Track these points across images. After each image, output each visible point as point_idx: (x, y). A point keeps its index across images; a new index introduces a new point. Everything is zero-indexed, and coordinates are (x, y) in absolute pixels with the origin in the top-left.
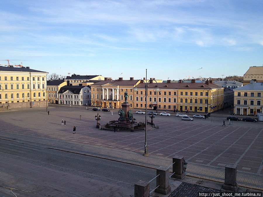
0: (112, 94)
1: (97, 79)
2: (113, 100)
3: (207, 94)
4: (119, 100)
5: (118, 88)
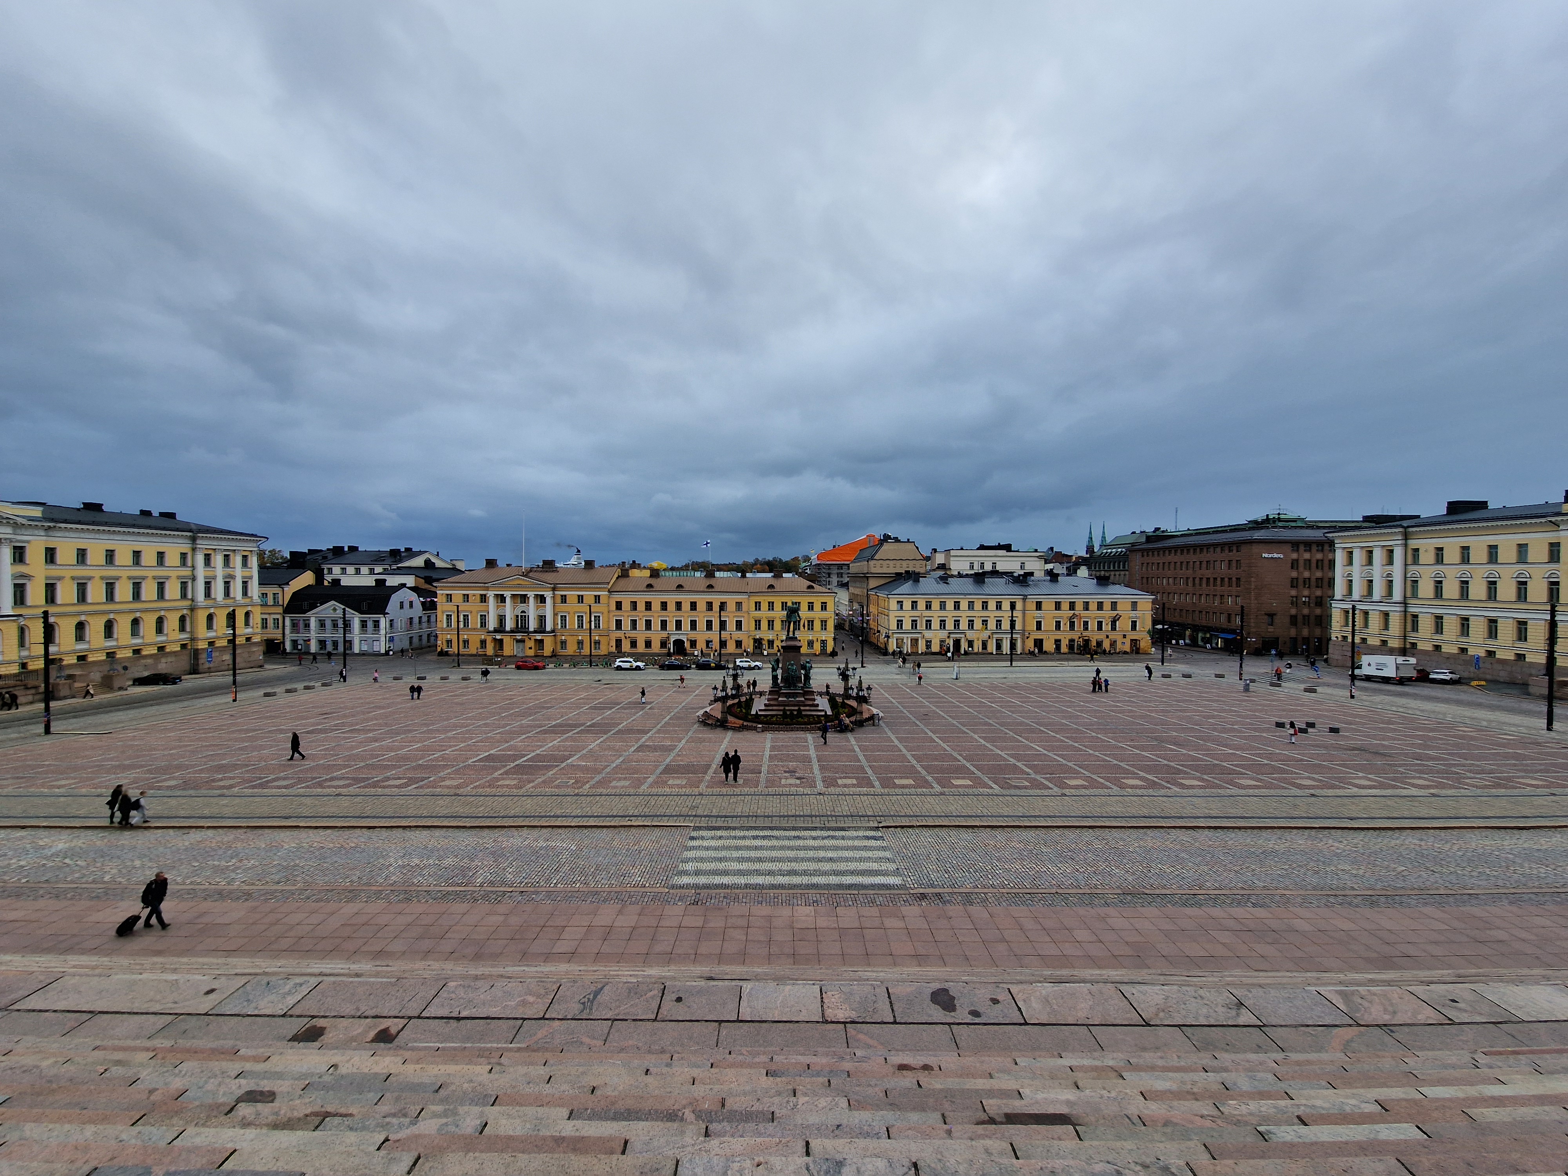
0: (526, 613)
1: (419, 562)
2: (531, 629)
3: (824, 607)
4: (553, 631)
5: (550, 592)
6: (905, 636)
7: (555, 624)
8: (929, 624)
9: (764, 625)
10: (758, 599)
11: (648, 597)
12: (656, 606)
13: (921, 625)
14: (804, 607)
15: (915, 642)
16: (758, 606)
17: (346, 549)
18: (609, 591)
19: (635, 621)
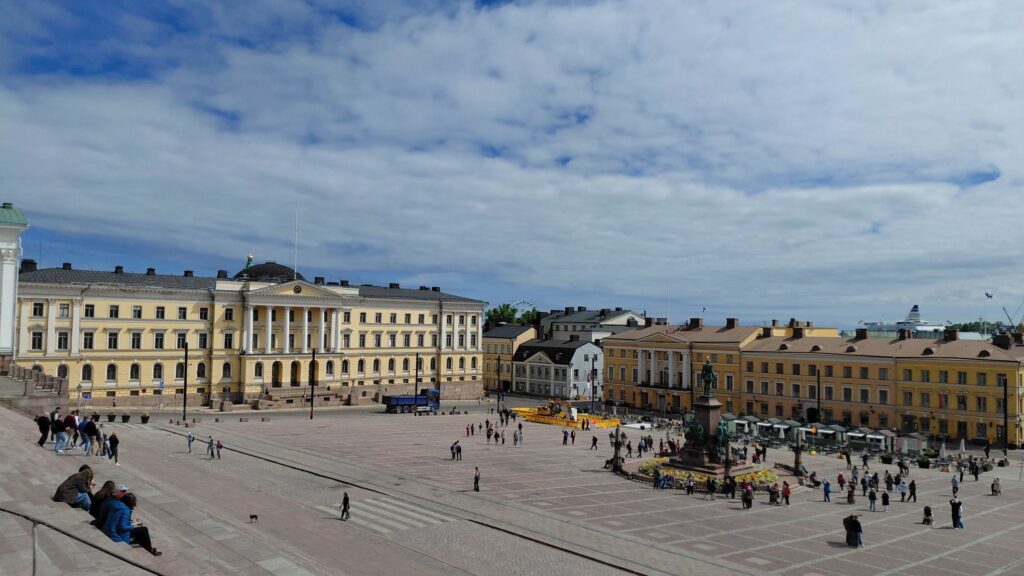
0: (667, 368)
1: (622, 320)
2: (670, 385)
3: (1002, 380)
4: (690, 389)
5: (686, 350)
7: (693, 382)
10: (907, 366)
16: (908, 374)
17: (576, 309)
18: (741, 351)
19: (767, 384)
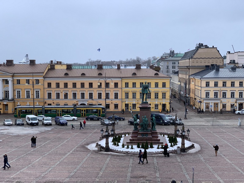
3: (164, 85)
4: (13, 100)
5: (10, 78)
6: (210, 101)
7: (14, 95)
8: (224, 95)
9: (130, 96)
10: (127, 81)
11: (66, 80)
12: (70, 85)
13: (220, 96)
14: (153, 85)
15: (216, 105)
16: (127, 85)
18: (44, 77)
19: (59, 94)
